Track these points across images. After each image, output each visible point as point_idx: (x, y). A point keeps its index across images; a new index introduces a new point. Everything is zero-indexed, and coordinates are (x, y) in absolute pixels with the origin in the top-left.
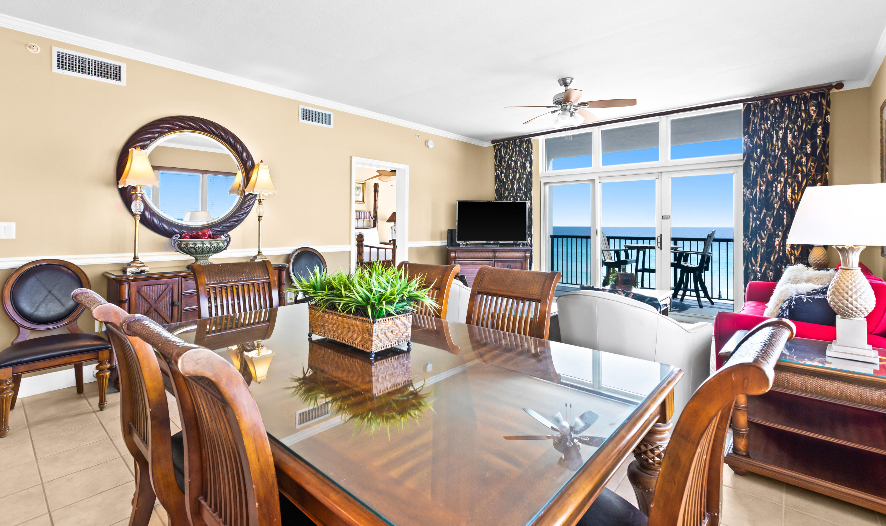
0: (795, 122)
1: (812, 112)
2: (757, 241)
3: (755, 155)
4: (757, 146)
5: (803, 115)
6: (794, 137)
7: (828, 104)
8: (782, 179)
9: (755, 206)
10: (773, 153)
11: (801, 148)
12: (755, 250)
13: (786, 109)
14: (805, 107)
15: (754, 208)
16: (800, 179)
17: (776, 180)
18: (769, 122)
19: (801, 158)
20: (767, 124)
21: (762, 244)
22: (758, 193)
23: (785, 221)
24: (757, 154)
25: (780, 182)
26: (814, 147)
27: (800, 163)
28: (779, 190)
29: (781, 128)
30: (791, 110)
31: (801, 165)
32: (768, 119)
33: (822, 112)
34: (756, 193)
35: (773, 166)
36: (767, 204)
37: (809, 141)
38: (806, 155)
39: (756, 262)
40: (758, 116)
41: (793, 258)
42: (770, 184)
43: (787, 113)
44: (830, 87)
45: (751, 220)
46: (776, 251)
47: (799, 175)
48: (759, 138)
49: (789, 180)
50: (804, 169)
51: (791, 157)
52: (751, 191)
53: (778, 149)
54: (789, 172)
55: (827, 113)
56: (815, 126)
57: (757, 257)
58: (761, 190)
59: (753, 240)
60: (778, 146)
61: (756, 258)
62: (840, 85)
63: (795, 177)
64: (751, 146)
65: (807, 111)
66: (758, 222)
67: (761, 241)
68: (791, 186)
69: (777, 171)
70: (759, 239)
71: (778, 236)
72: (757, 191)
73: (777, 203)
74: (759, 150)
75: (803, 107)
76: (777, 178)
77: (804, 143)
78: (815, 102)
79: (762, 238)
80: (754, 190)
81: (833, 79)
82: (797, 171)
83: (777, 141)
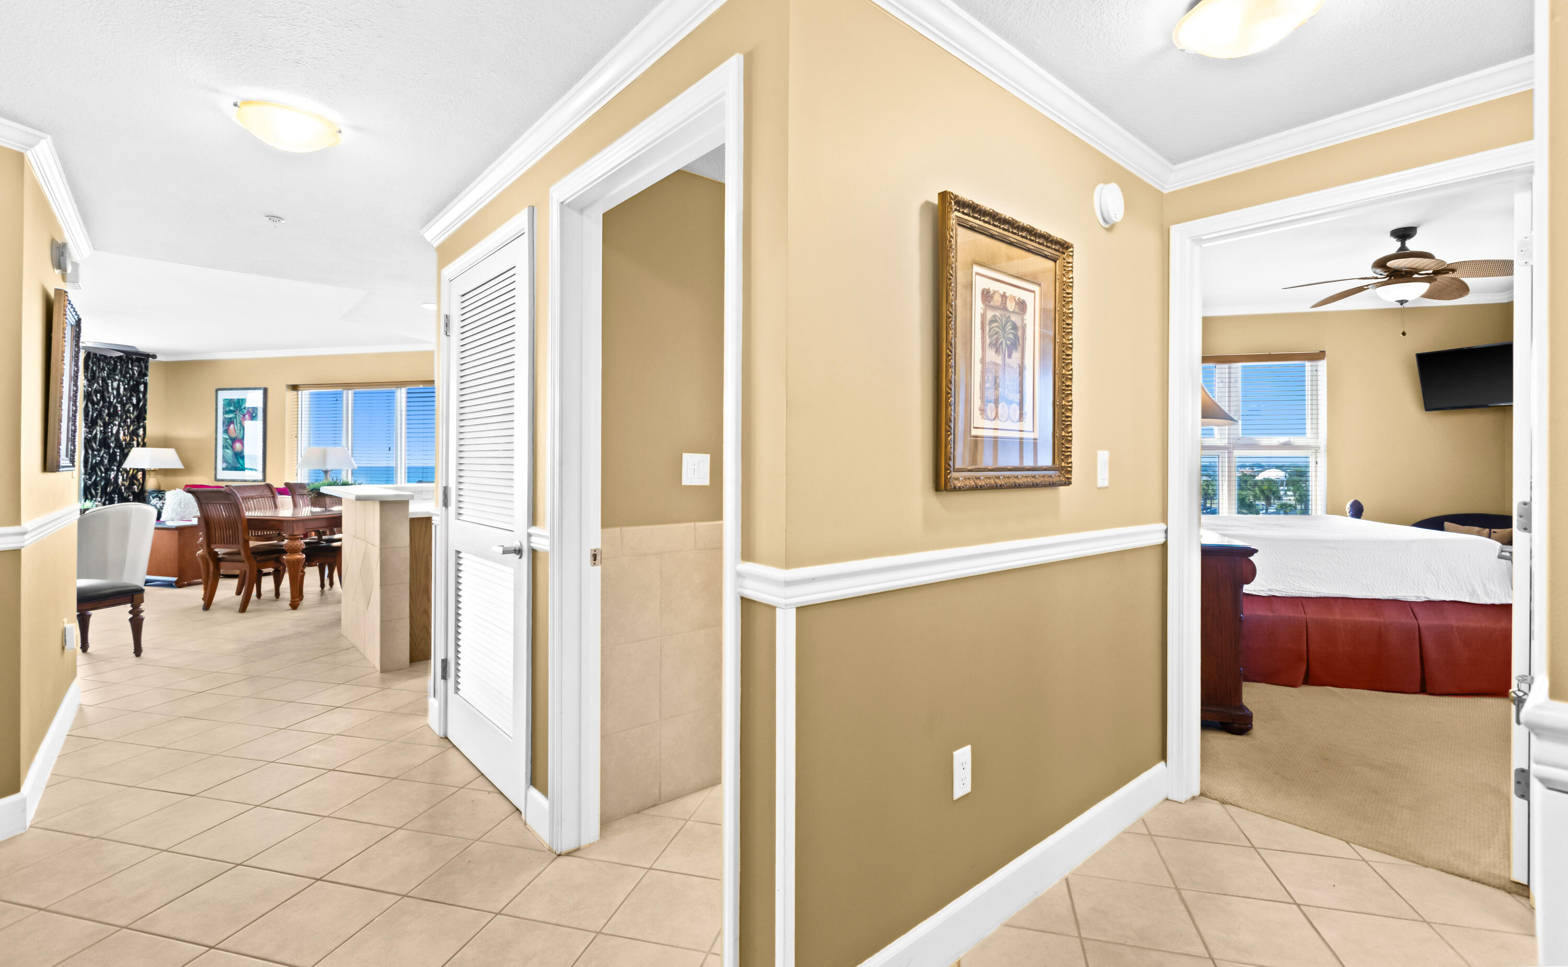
0: (125, 377)
1: (135, 371)
2: (97, 475)
3: (95, 399)
4: (96, 392)
5: (131, 372)
6: (125, 389)
7: (147, 368)
8: (117, 423)
9: (96, 444)
10: (108, 399)
11: (130, 399)
12: (95, 484)
13: (118, 364)
14: (132, 366)
15: (94, 445)
16: (129, 424)
17: (112, 423)
18: (105, 372)
19: (130, 407)
20: (104, 373)
21: (101, 477)
22: (98, 433)
23: (118, 458)
24: (97, 398)
25: (115, 425)
26: (139, 400)
27: (128, 411)
28: (114, 432)
29: (115, 380)
30: (122, 366)
31: (130, 413)
32: (103, 369)
33: (143, 374)
34: (96, 434)
35: (109, 410)
36: (104, 443)
37: (135, 395)
38: (133, 405)
39: (97, 494)
40: (96, 364)
41: (123, 488)
42: (106, 425)
43: (119, 367)
44: (148, 356)
45: (90, 456)
46: (111, 483)
47: (129, 420)
48: (98, 384)
49: (122, 424)
50: (132, 416)
51: (123, 405)
52: (90, 431)
53: (114, 397)
54: (121, 417)
55: (146, 375)
56: (138, 384)
57: (98, 489)
58: (101, 431)
59: (94, 474)
60: (113, 394)
61: (96, 490)
62: (154, 357)
63: (125, 422)
64: (90, 389)
65: (132, 369)
66: (99, 459)
67: (101, 475)
68: (123, 427)
69: (112, 415)
70: (99, 473)
71: (113, 470)
72: (97, 431)
73: (112, 442)
74: (99, 395)
75: (130, 366)
76: (113, 421)
77: (131, 396)
78: (137, 363)
79: (102, 472)
80: (93, 430)
81: (151, 352)
82: (127, 417)
83: (113, 389)
